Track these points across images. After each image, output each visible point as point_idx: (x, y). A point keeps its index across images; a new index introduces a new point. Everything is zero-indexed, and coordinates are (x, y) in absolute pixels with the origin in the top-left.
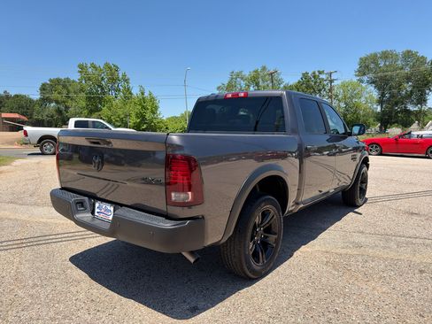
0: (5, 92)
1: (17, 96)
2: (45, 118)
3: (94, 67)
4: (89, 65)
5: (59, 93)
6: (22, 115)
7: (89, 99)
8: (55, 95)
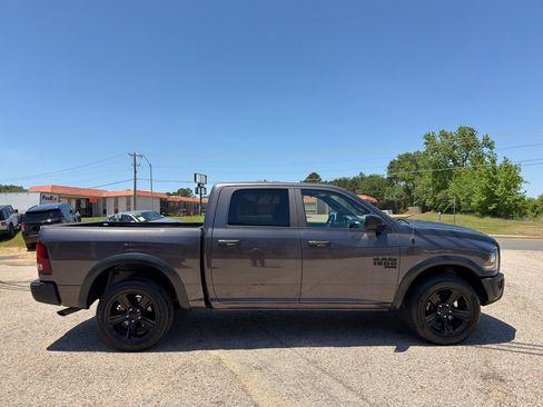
0: (361, 174)
1: (371, 177)
2: (395, 198)
3: (444, 134)
4: (437, 134)
5: (407, 170)
6: (374, 197)
7: (435, 174)
8: (401, 173)
